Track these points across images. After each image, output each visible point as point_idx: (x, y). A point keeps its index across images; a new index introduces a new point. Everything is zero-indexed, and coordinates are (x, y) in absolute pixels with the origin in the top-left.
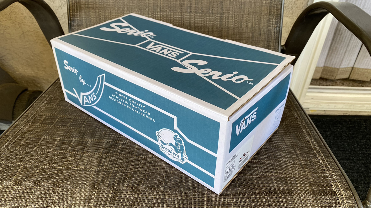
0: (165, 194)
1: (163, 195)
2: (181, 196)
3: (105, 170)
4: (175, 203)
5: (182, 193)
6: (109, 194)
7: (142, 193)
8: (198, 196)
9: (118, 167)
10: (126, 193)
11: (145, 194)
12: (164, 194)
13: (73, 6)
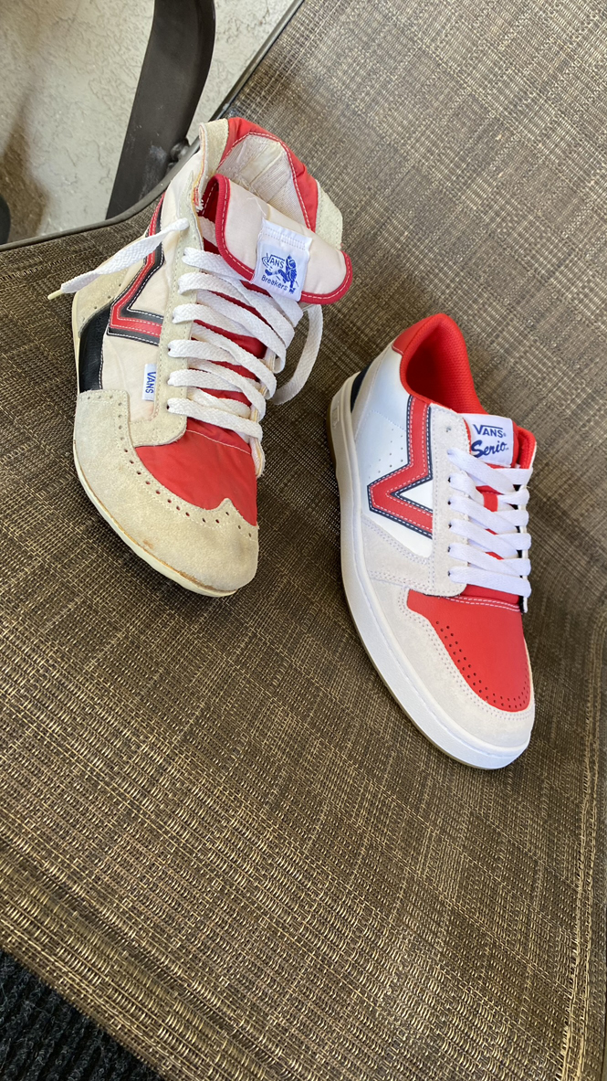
0: (173, 760)
1: (169, 759)
2: (209, 793)
3: (68, 581)
4: (182, 801)
5: (215, 788)
6: (39, 656)
7: (120, 715)
8: (250, 824)
9: (103, 599)
10: (84, 685)
11: (126, 724)
12: (171, 757)
13: (266, 74)
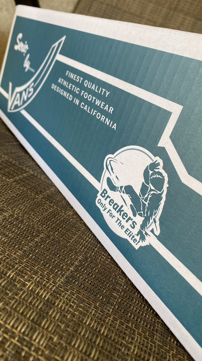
4: (76, 331)
12: (57, 293)
